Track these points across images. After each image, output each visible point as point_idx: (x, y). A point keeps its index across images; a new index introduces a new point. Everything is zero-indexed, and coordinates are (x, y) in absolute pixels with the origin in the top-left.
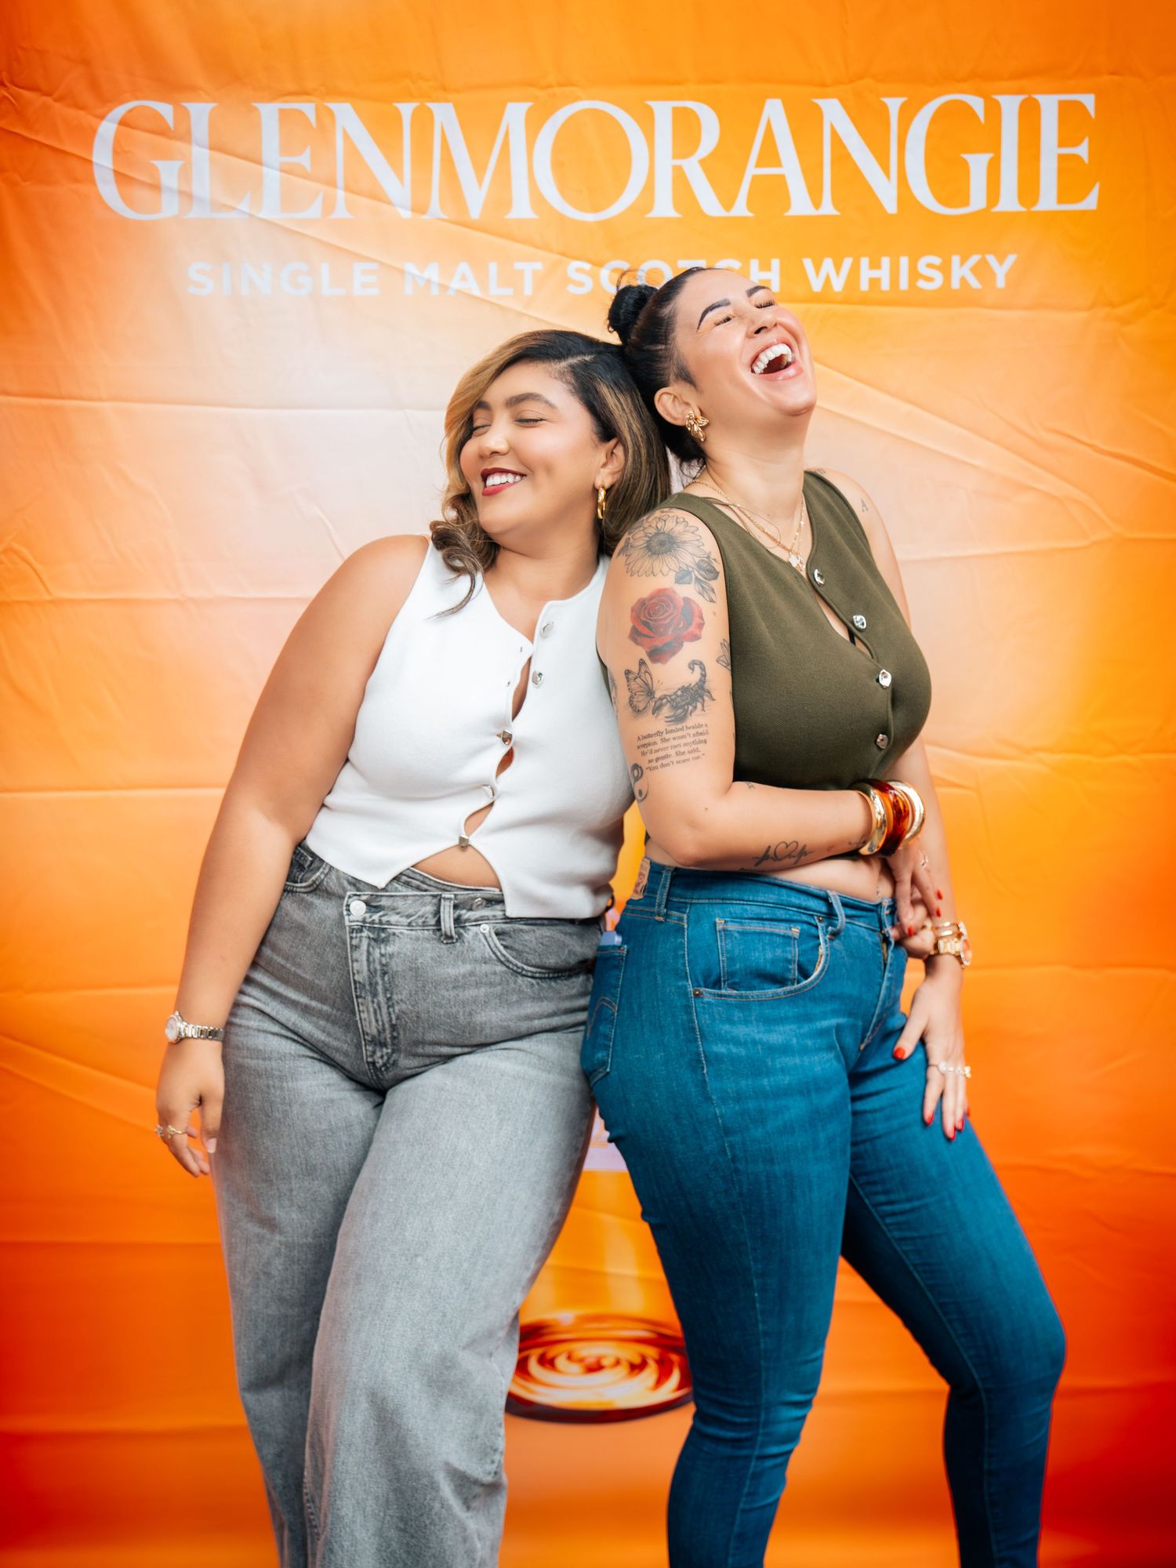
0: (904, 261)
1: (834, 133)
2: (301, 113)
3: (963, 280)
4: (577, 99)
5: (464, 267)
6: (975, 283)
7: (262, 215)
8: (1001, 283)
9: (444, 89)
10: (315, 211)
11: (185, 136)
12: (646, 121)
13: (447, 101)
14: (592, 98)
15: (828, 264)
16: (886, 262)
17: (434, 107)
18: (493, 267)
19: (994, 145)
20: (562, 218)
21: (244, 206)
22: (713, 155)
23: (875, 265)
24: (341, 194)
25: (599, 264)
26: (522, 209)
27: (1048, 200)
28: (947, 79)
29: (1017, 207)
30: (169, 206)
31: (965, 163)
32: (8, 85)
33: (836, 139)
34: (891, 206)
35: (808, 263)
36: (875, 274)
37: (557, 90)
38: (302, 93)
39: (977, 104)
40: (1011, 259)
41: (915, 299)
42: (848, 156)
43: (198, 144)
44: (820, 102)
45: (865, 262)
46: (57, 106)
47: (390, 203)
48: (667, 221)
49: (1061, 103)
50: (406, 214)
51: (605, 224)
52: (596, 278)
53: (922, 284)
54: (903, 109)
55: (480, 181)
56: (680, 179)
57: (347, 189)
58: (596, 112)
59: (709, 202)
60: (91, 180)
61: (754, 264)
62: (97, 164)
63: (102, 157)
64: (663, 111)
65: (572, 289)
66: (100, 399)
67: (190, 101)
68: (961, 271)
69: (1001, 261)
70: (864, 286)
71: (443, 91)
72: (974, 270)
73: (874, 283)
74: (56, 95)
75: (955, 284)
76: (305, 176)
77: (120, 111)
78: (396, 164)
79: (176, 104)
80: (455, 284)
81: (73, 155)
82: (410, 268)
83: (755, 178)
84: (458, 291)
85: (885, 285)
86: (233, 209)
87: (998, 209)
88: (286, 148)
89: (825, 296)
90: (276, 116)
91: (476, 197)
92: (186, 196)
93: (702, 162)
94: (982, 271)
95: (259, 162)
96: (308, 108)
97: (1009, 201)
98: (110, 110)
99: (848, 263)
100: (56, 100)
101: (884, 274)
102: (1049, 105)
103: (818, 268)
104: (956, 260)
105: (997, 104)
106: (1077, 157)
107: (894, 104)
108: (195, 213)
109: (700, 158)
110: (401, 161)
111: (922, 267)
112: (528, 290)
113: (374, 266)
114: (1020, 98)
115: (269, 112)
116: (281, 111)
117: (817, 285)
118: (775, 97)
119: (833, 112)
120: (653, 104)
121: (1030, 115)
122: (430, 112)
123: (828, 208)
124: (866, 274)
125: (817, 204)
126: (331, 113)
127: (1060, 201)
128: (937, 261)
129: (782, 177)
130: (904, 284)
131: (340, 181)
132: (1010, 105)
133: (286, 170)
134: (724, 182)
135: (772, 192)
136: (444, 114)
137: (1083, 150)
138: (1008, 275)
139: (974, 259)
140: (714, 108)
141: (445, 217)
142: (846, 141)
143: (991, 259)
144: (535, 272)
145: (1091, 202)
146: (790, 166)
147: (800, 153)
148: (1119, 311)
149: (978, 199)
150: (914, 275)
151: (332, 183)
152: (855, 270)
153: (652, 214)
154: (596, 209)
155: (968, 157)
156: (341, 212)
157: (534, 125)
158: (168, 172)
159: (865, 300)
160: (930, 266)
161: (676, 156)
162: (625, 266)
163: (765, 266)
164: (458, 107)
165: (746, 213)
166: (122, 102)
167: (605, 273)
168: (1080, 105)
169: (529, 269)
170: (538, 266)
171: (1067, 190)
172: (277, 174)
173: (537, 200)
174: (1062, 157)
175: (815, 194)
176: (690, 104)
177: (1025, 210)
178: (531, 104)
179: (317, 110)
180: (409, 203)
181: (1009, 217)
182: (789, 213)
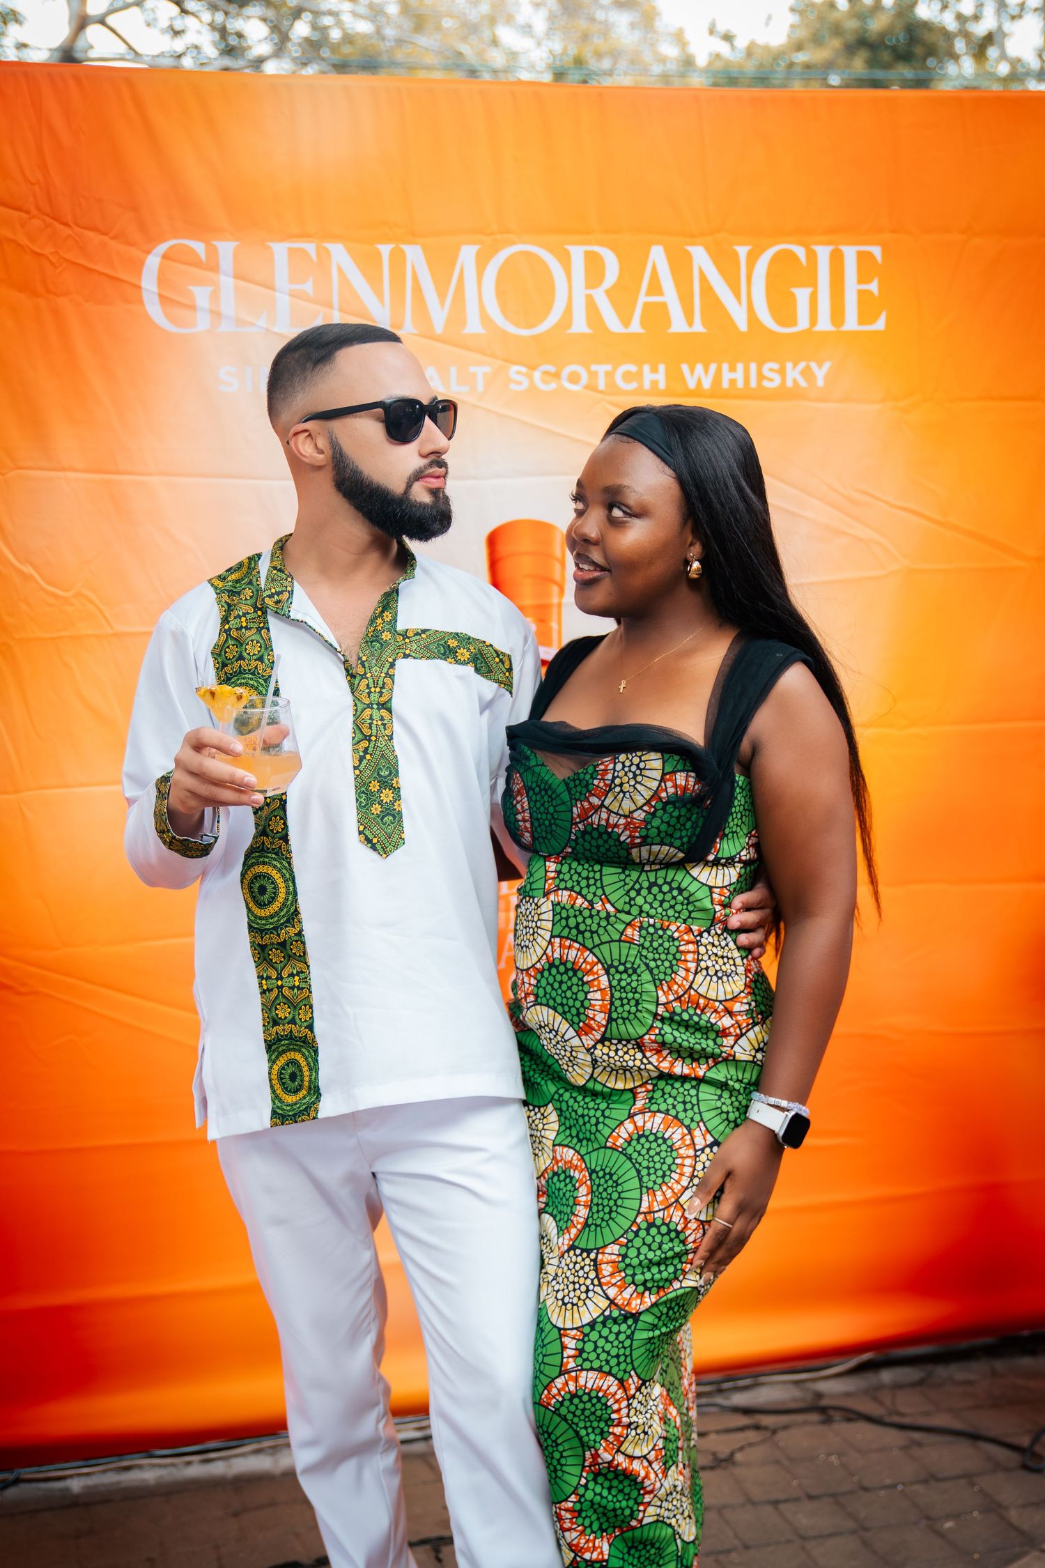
0: (753, 367)
1: (701, 272)
2: (303, 251)
3: (795, 381)
4: (513, 243)
6: (802, 383)
7: (276, 329)
8: (820, 383)
9: (414, 234)
11: (212, 266)
12: (565, 260)
13: (415, 243)
14: (524, 242)
15: (699, 368)
16: (740, 367)
17: (406, 248)
18: (453, 370)
19: (812, 282)
20: (505, 333)
21: (262, 323)
22: (615, 286)
23: (733, 369)
24: (337, 313)
25: (533, 368)
26: (474, 326)
27: (851, 323)
28: (779, 234)
29: (831, 328)
30: (203, 322)
31: (793, 296)
32: (72, 225)
33: (704, 279)
34: (743, 326)
35: (685, 367)
36: (732, 376)
37: (499, 237)
38: (304, 236)
39: (800, 252)
40: (827, 365)
41: (763, 394)
42: (712, 288)
43: (225, 274)
44: (691, 249)
45: (725, 367)
46: (113, 243)
48: (583, 335)
49: (858, 253)
51: (537, 338)
52: (530, 378)
53: (766, 384)
54: (750, 254)
55: (442, 304)
56: (591, 303)
57: (342, 309)
58: (528, 254)
59: (613, 323)
60: (141, 302)
61: (646, 368)
62: (146, 289)
63: (149, 282)
64: (577, 253)
65: (513, 387)
66: (151, 475)
67: (218, 240)
68: (793, 374)
69: (820, 366)
70: (725, 385)
71: (412, 236)
72: (802, 373)
73: (733, 382)
74: (111, 234)
75: (789, 384)
76: (308, 299)
77: (163, 248)
78: (378, 291)
79: (207, 243)
81: (126, 282)
83: (646, 305)
85: (740, 384)
86: (253, 324)
87: (817, 329)
88: (292, 280)
89: (698, 392)
90: (286, 253)
91: (439, 316)
92: (216, 314)
93: (607, 292)
94: (807, 373)
95: (272, 288)
96: (310, 248)
97: (824, 324)
98: (154, 247)
99: (713, 367)
100: (113, 238)
101: (739, 375)
102: (850, 253)
103: (692, 370)
104: (789, 365)
105: (815, 252)
106: (869, 292)
107: (743, 251)
108: (225, 327)
109: (605, 289)
110: (382, 289)
111: (766, 371)
112: (480, 387)
114: (829, 249)
115: (280, 249)
116: (290, 249)
117: (692, 384)
118: (658, 243)
119: (700, 256)
120: (569, 248)
121: (837, 260)
122: (403, 252)
123: (698, 327)
124: (727, 376)
125: (690, 322)
126: (327, 251)
127: (860, 322)
128: (776, 366)
129: (664, 305)
130: (753, 384)
131: (336, 303)
132: (824, 253)
133: (294, 294)
134: (623, 307)
135: (657, 315)
136: (414, 254)
137: (874, 287)
138: (826, 377)
139: (802, 365)
140: (614, 251)
141: (415, 332)
142: (709, 278)
143: (813, 365)
144: (485, 374)
145: (880, 325)
146: (671, 296)
147: (678, 286)
148: (902, 404)
149: (803, 322)
150: (761, 377)
151: (330, 306)
152: (719, 373)
153: (570, 331)
154: (530, 326)
155: (796, 291)
157: (482, 262)
158: (201, 295)
159: (726, 395)
160: (771, 370)
161: (587, 287)
162: (552, 369)
163: (654, 370)
164: (424, 249)
165: (640, 330)
166: (164, 240)
167: (537, 375)
168: (870, 254)
169: (481, 371)
170: (487, 369)
171: (866, 315)
172: (287, 298)
173: (485, 318)
174: (860, 292)
175: (689, 316)
176: (596, 249)
177: (836, 329)
178: (479, 247)
179: (317, 248)
180: (389, 321)
181: (826, 335)
182: (672, 330)
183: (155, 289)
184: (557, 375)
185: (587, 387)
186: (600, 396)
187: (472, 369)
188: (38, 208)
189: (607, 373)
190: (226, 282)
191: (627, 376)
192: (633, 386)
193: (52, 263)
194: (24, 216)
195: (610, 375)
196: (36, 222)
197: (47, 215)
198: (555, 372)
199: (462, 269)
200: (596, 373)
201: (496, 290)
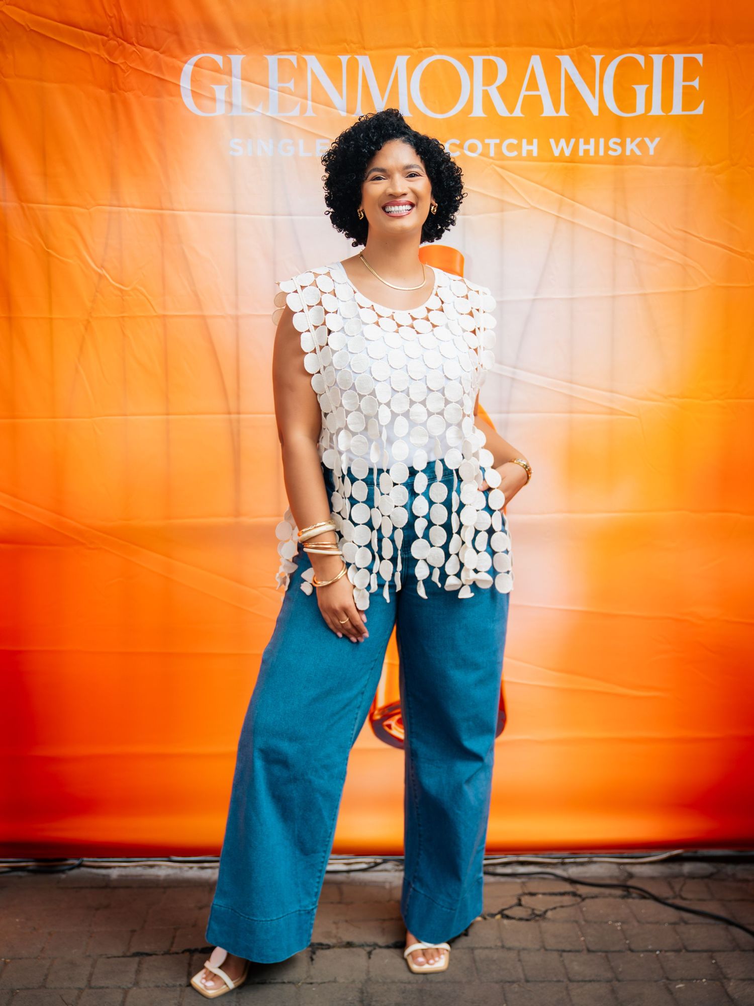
0: (602, 141)
1: (567, 73)
2: (290, 61)
3: (632, 150)
4: (433, 54)
6: (638, 153)
7: (268, 114)
8: (652, 152)
9: (364, 49)
10: (296, 112)
11: (229, 73)
12: (470, 67)
13: (366, 55)
14: (441, 54)
15: (563, 142)
16: (592, 141)
17: (359, 58)
19: (649, 81)
20: (425, 116)
21: (259, 109)
22: (503, 84)
23: (587, 142)
24: (310, 103)
27: (677, 109)
28: (625, 45)
29: (661, 113)
30: (220, 110)
31: (634, 90)
32: (136, 44)
33: (568, 77)
34: (595, 112)
35: (552, 141)
36: (587, 147)
37: (423, 49)
38: (289, 50)
39: (641, 59)
40: (657, 140)
41: (607, 160)
42: (574, 85)
43: (236, 77)
44: (560, 57)
45: (581, 141)
46: (162, 56)
47: (336, 108)
48: (480, 118)
49: (685, 58)
50: (344, 114)
51: (447, 120)
53: (611, 153)
54: (602, 61)
55: (383, 98)
56: (486, 95)
57: (313, 101)
58: (444, 61)
59: (501, 109)
60: (180, 96)
61: (524, 141)
62: (183, 87)
63: (185, 83)
64: (478, 61)
66: (183, 210)
67: (230, 54)
68: (631, 146)
69: (652, 141)
70: (581, 153)
71: (363, 48)
72: (637, 145)
73: (586, 152)
74: (162, 50)
75: (628, 153)
76: (291, 94)
77: (195, 59)
78: (338, 87)
79: (224, 56)
81: (169, 81)
83: (525, 96)
85: (592, 153)
86: (254, 111)
87: (651, 114)
88: (281, 79)
89: (561, 159)
90: (276, 62)
91: (380, 104)
92: (229, 104)
93: (498, 88)
94: (642, 146)
95: (268, 87)
96: (293, 58)
98: (190, 58)
99: (573, 141)
100: (161, 53)
101: (591, 147)
102: (679, 59)
103: (557, 143)
105: (652, 59)
106: (693, 87)
107: (598, 59)
108: (235, 113)
109: (496, 86)
110: (341, 86)
111: (611, 144)
114: (663, 56)
115: (272, 60)
116: (279, 60)
117: (557, 153)
118: (537, 54)
119: (566, 62)
120: (473, 57)
121: (668, 65)
122: (357, 61)
123: (563, 113)
124: (582, 147)
125: (557, 111)
126: (304, 60)
127: (683, 110)
128: (618, 140)
129: (539, 96)
130: (601, 153)
131: (309, 96)
132: (658, 60)
133: (281, 90)
134: (509, 99)
135: (534, 104)
136: (364, 61)
137: (696, 83)
138: (655, 149)
139: (638, 140)
140: (504, 60)
142: (573, 78)
143: (647, 140)
145: (700, 110)
146: (544, 90)
147: (549, 84)
148: (714, 167)
149: (640, 109)
150: (607, 148)
151: (306, 98)
152: (576, 145)
153: (472, 115)
154: (442, 112)
155: (635, 87)
156: (310, 113)
157: (411, 68)
158: (220, 92)
159: (582, 161)
160: (615, 143)
161: (484, 85)
162: (457, 142)
163: (530, 143)
164: (371, 58)
165: (521, 115)
166: (196, 54)
168: (695, 60)
171: (688, 104)
172: (278, 92)
173: (412, 106)
174: (685, 87)
175: (556, 105)
176: (492, 58)
177: (665, 114)
178: (409, 56)
179: (298, 59)
180: (345, 108)
181: (657, 118)
182: (544, 115)
183: (189, 87)
184: (461, 146)
185: (481, 154)
186: (491, 161)
188: (114, 34)
189: (496, 145)
190: (237, 81)
191: (511, 147)
192: (515, 154)
193: (122, 70)
194: (106, 38)
195: (498, 147)
196: (113, 43)
197: (120, 38)
198: (460, 143)
199: (397, 72)
200: (488, 145)
201: (420, 87)
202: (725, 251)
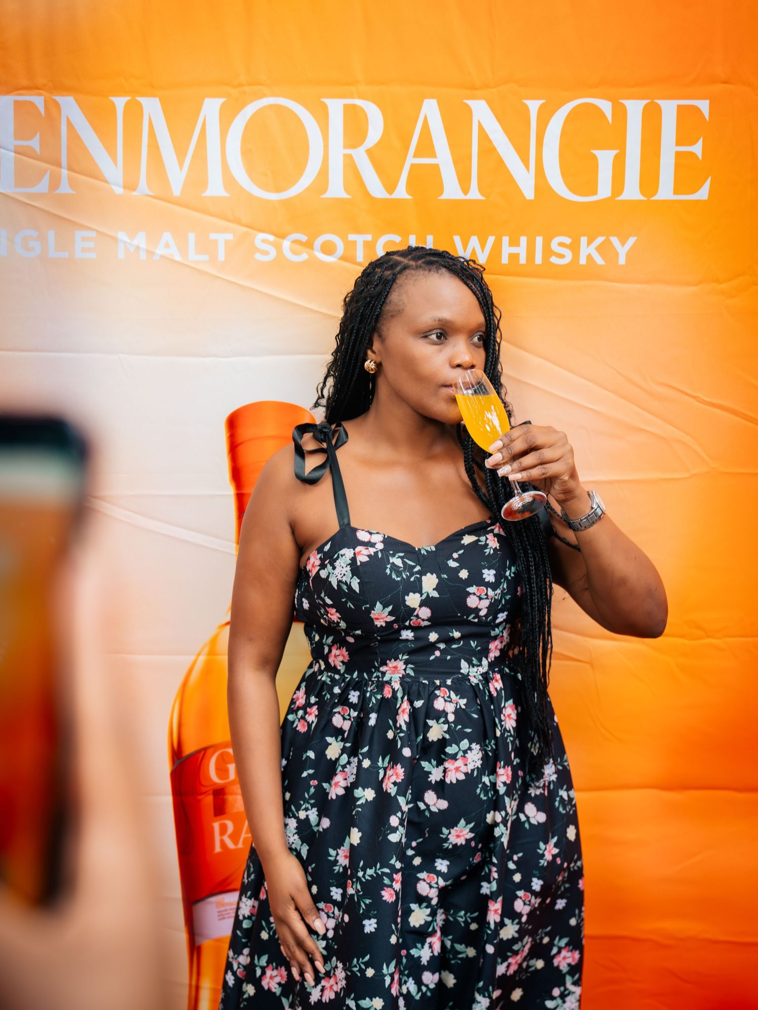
0: (539, 241)
1: (481, 128)
2: (32, 104)
3: (589, 257)
4: (263, 95)
5: (167, 237)
6: (599, 260)
8: (622, 261)
10: (43, 186)
12: (322, 116)
13: (154, 96)
14: (275, 95)
15: (474, 241)
16: (523, 240)
17: (143, 100)
18: (192, 237)
19: (619, 142)
20: (250, 196)
22: (378, 146)
23: (514, 243)
24: (64, 172)
25: (281, 236)
26: (216, 188)
27: (666, 191)
28: (581, 85)
29: (640, 197)
31: (595, 158)
33: (483, 136)
34: (529, 194)
35: (458, 240)
36: (514, 250)
37: (247, 89)
38: (33, 88)
39: (606, 106)
40: (632, 241)
41: (549, 271)
42: (492, 148)
44: (470, 103)
45: (506, 240)
47: (106, 181)
48: (339, 200)
49: (679, 107)
50: (119, 190)
51: (286, 203)
52: (279, 248)
53: (554, 260)
54: (541, 110)
55: (181, 164)
57: (70, 169)
58: (279, 110)
59: (375, 187)
61: (412, 238)
64: (336, 107)
65: (258, 257)
68: (588, 250)
69: (623, 243)
70: (505, 260)
71: (150, 87)
72: (598, 249)
73: (514, 257)
75: (583, 261)
76: (36, 157)
78: (111, 150)
80: (160, 251)
82: (122, 236)
83: (413, 166)
84: (162, 256)
85: (523, 260)
87: (622, 197)
88: (19, 135)
90: (12, 107)
91: (177, 177)
93: (369, 152)
94: (606, 250)
96: (38, 101)
97: (632, 191)
99: (491, 240)
101: (522, 250)
102: (669, 109)
103: (465, 243)
104: (584, 240)
105: (624, 108)
106: (692, 155)
107: (534, 106)
109: (366, 149)
110: (115, 146)
111: (554, 246)
112: (221, 257)
113: (93, 234)
114: (645, 102)
115: (4, 103)
116: (16, 102)
118: (432, 97)
119: (481, 111)
120: (326, 101)
121: (652, 117)
122: (140, 105)
123: (474, 194)
124: (507, 249)
125: (466, 191)
126: (57, 105)
127: (676, 192)
128: (568, 241)
129: (436, 167)
130: (538, 260)
131: (64, 161)
132: (635, 108)
133: (20, 152)
134: (387, 170)
135: (427, 178)
137: (697, 149)
138: (627, 254)
139: (600, 240)
140: (379, 106)
141: (152, 194)
142: (492, 137)
143: (615, 240)
144: (227, 242)
145: (703, 193)
146: (443, 157)
147: (452, 145)
148: (723, 286)
149: (604, 190)
150: (548, 252)
151: (57, 163)
152: (497, 247)
153: (326, 195)
154: (278, 190)
155: (597, 153)
156: (65, 188)
157: (226, 118)
160: (561, 244)
161: (346, 146)
162: (304, 238)
164: (162, 102)
165: (406, 196)
167: (286, 244)
168: (697, 110)
169: (222, 239)
170: (230, 237)
171: (683, 183)
172: (13, 154)
173: (229, 180)
174: (678, 155)
175: (464, 182)
176: (358, 102)
177: (646, 199)
178: (225, 99)
179: (45, 101)
180: (121, 182)
181: (632, 204)
182: (443, 197)
184: (309, 245)
185: (343, 258)
187: (213, 236)
189: (366, 244)
195: (369, 247)
198: (307, 241)
199: (204, 124)
200: (355, 243)
201: (242, 148)
202: (738, 419)
